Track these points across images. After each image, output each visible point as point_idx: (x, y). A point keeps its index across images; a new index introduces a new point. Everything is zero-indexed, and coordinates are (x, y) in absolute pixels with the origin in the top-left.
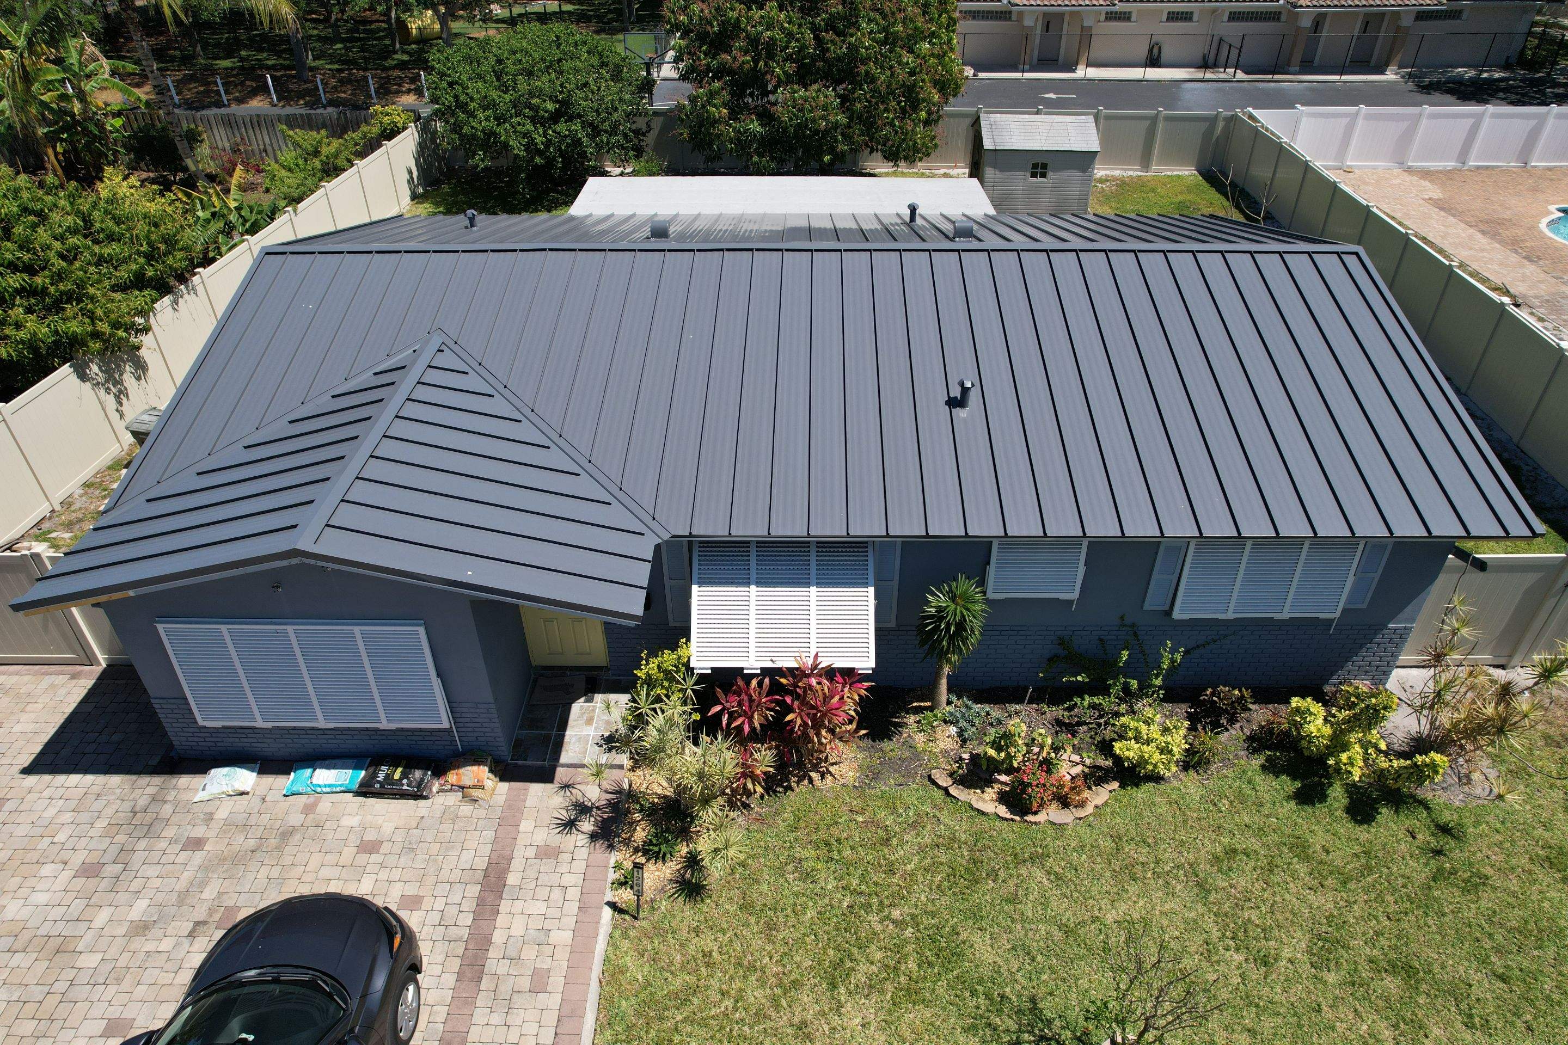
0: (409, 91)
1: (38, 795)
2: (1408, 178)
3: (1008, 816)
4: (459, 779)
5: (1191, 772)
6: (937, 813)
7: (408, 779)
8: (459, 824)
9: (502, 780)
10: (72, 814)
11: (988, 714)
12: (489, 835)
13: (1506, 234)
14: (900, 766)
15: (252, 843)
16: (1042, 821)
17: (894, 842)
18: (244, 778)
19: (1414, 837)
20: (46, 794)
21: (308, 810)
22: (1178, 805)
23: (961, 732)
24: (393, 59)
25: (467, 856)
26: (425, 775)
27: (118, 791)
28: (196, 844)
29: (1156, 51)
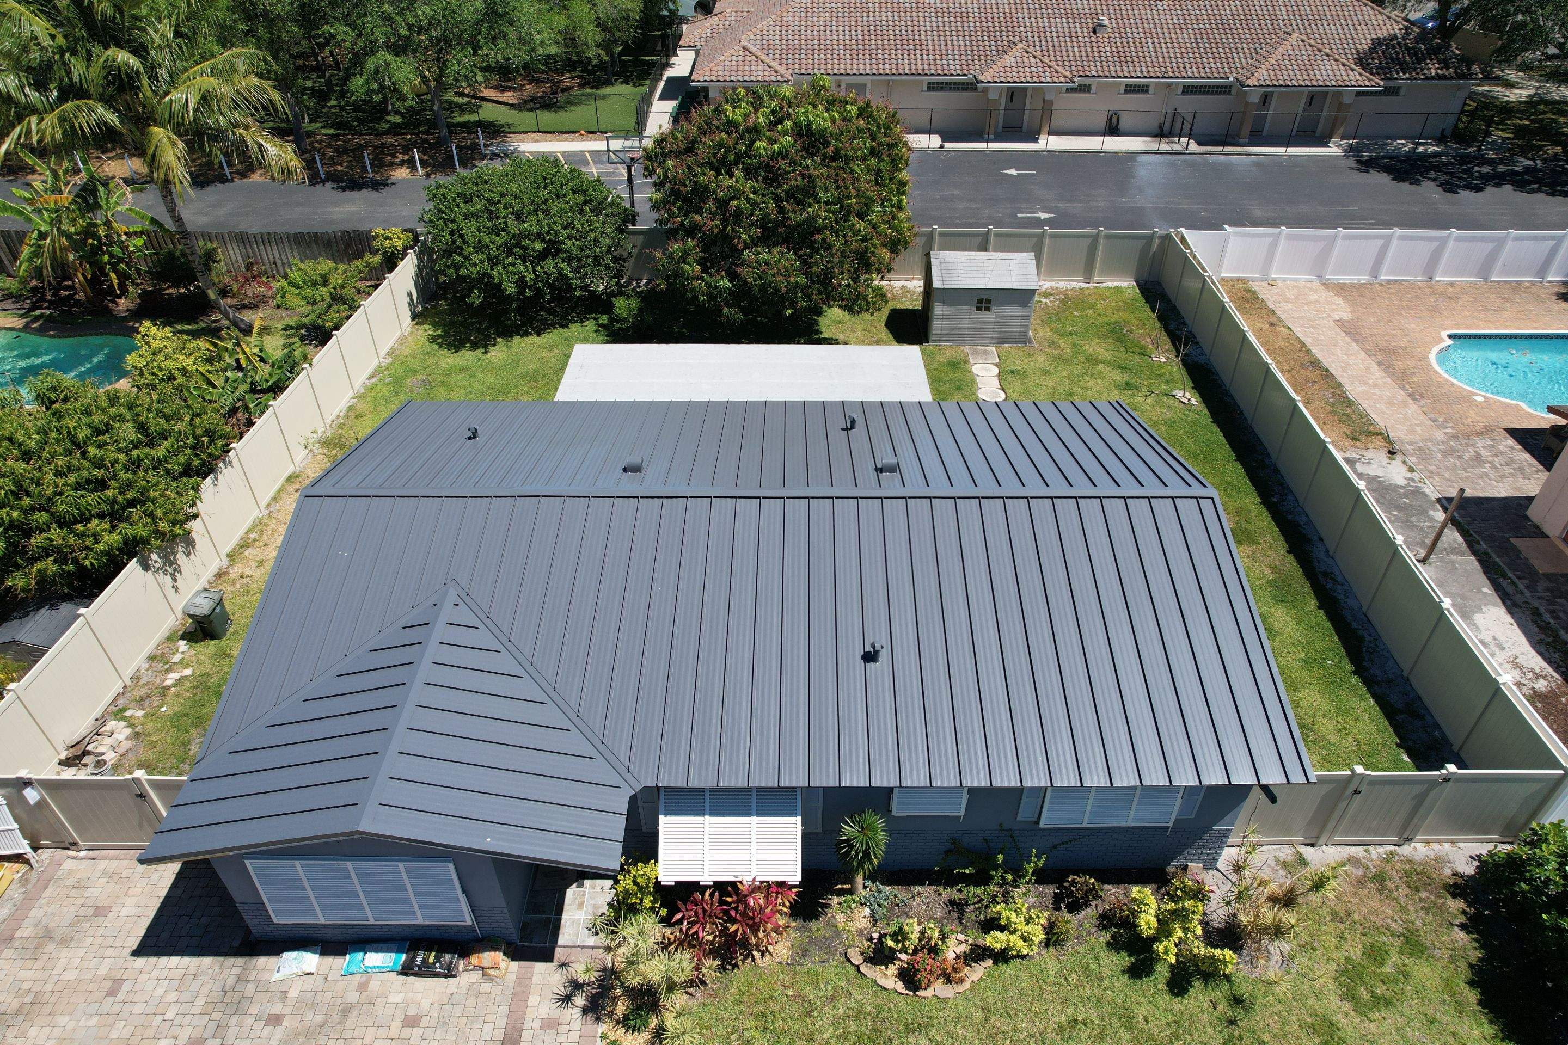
0: (402, 163)
1: (147, 976)
2: (1323, 292)
3: (904, 991)
4: (480, 962)
5: (1051, 949)
6: (850, 989)
7: (440, 962)
8: (481, 1000)
9: (513, 959)
10: (176, 993)
11: (895, 896)
12: (504, 1009)
13: (1399, 365)
14: (824, 944)
15: (319, 1019)
16: (930, 995)
17: (816, 1013)
18: (309, 960)
19: (1215, 1008)
20: (155, 974)
21: (362, 988)
22: (1037, 980)
23: (873, 913)
24: (386, 122)
25: (488, 1028)
26: (453, 958)
27: (210, 971)
28: (275, 1020)
29: (1114, 120)
